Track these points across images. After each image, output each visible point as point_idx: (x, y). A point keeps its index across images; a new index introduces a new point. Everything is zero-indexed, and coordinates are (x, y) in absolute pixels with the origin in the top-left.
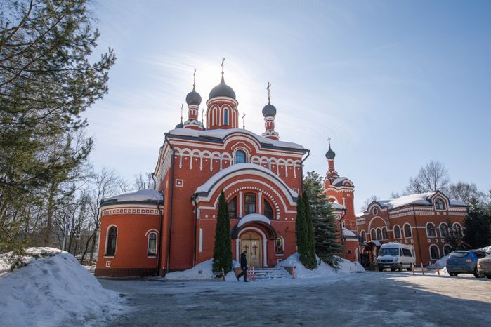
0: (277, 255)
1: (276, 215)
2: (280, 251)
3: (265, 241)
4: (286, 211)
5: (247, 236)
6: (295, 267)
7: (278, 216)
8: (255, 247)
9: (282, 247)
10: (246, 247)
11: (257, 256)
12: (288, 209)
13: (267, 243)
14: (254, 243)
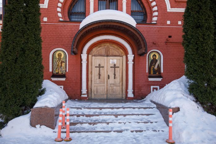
0: (150, 79)
1: (152, 16)
2: (157, 73)
3: (131, 57)
4: (169, 9)
5: (101, 49)
6: (177, 110)
7: (155, 19)
8: (115, 67)
9: (159, 67)
10: (100, 67)
11: (118, 80)
12: (171, 7)
13: (134, 61)
14: (113, 61)
